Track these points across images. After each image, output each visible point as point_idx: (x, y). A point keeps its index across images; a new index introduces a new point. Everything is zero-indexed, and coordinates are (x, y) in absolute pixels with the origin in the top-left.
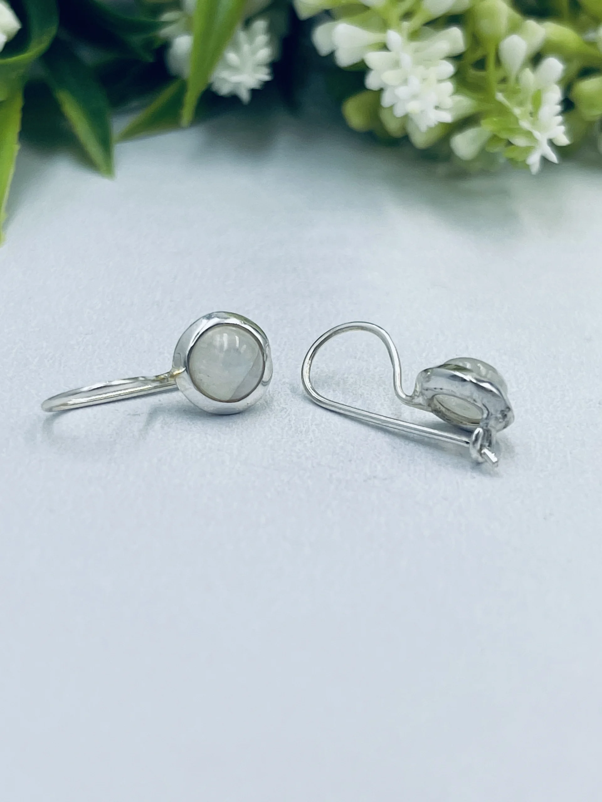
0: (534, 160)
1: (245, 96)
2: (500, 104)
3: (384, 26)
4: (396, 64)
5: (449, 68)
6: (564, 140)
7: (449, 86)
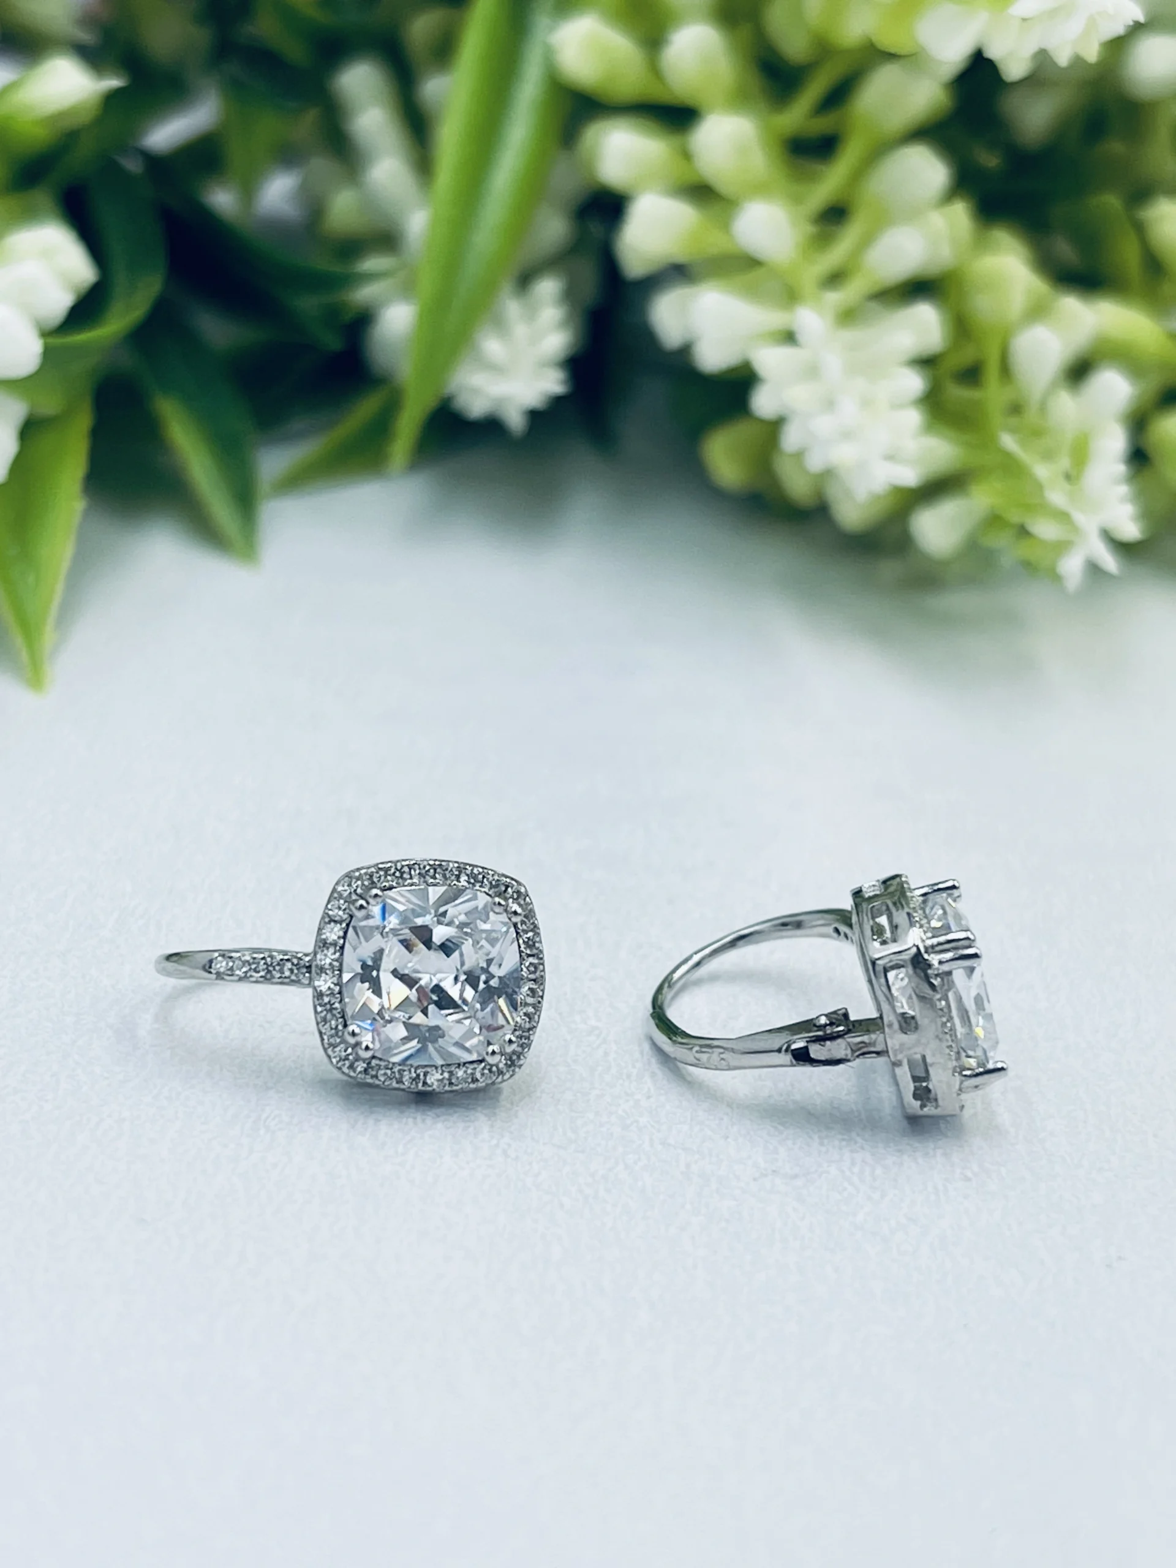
0: (1072, 566)
1: (515, 420)
2: (1008, 455)
3: (790, 296)
4: (812, 372)
5: (914, 383)
6: (1131, 530)
7: (914, 417)
